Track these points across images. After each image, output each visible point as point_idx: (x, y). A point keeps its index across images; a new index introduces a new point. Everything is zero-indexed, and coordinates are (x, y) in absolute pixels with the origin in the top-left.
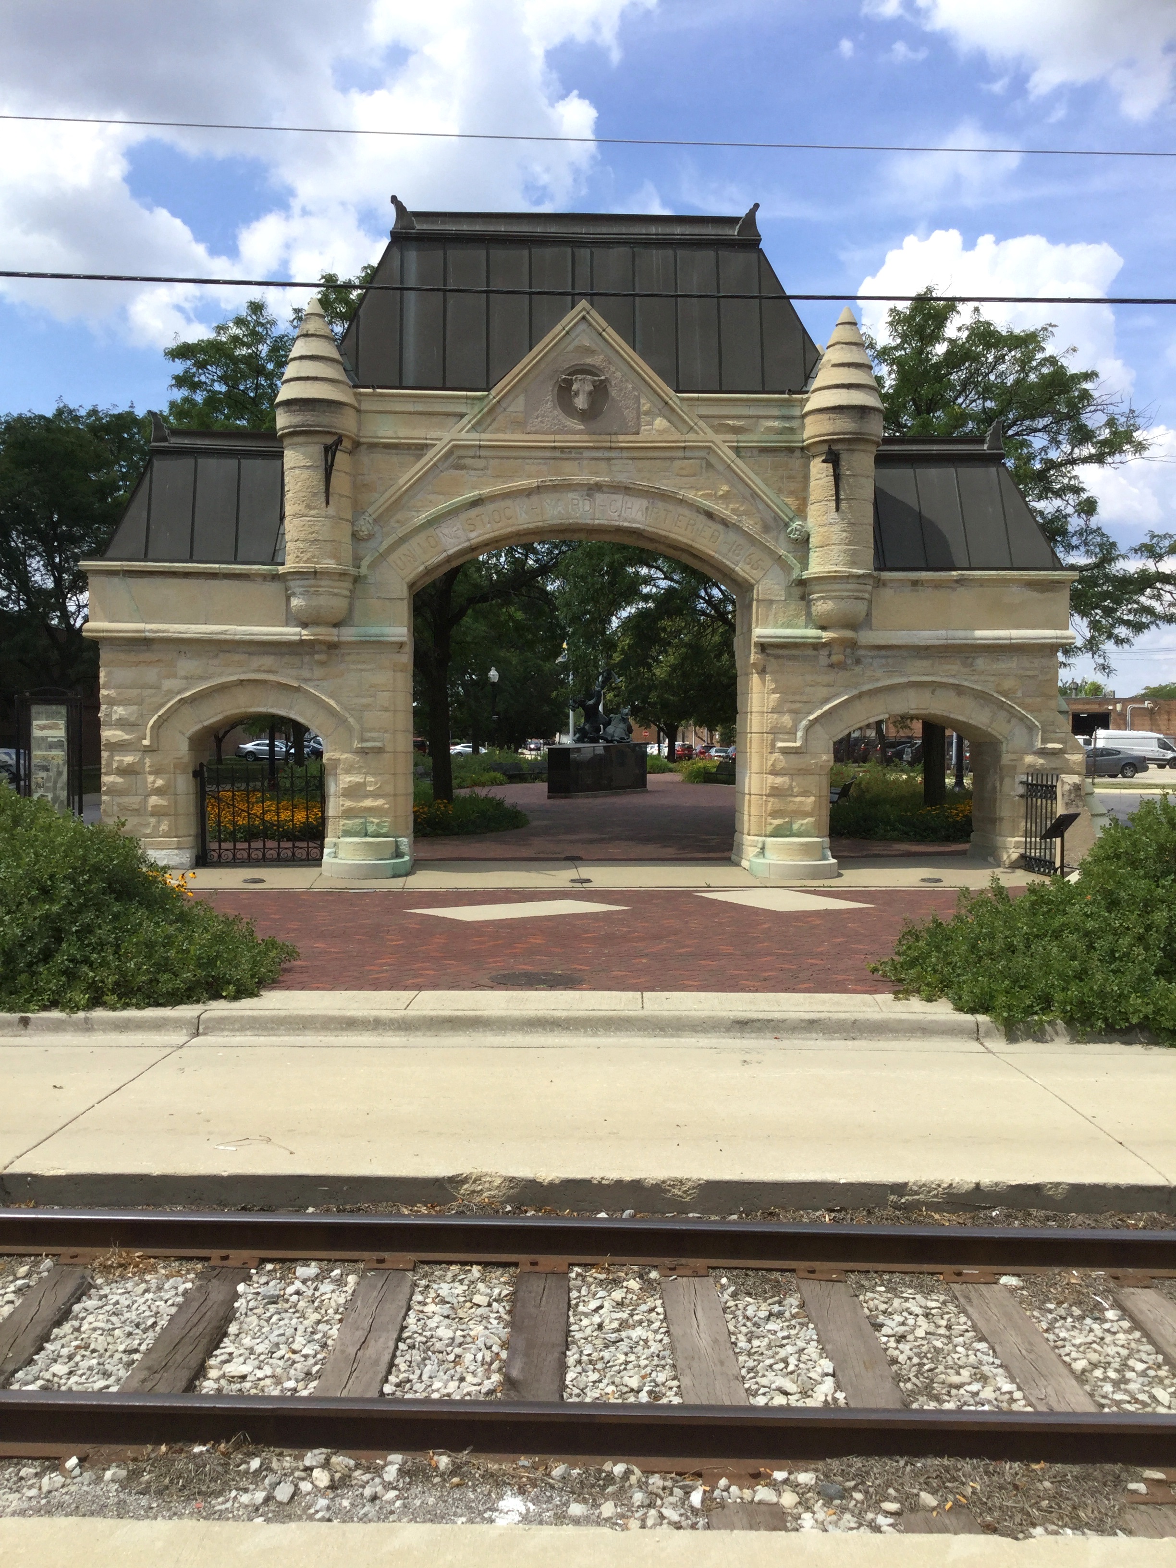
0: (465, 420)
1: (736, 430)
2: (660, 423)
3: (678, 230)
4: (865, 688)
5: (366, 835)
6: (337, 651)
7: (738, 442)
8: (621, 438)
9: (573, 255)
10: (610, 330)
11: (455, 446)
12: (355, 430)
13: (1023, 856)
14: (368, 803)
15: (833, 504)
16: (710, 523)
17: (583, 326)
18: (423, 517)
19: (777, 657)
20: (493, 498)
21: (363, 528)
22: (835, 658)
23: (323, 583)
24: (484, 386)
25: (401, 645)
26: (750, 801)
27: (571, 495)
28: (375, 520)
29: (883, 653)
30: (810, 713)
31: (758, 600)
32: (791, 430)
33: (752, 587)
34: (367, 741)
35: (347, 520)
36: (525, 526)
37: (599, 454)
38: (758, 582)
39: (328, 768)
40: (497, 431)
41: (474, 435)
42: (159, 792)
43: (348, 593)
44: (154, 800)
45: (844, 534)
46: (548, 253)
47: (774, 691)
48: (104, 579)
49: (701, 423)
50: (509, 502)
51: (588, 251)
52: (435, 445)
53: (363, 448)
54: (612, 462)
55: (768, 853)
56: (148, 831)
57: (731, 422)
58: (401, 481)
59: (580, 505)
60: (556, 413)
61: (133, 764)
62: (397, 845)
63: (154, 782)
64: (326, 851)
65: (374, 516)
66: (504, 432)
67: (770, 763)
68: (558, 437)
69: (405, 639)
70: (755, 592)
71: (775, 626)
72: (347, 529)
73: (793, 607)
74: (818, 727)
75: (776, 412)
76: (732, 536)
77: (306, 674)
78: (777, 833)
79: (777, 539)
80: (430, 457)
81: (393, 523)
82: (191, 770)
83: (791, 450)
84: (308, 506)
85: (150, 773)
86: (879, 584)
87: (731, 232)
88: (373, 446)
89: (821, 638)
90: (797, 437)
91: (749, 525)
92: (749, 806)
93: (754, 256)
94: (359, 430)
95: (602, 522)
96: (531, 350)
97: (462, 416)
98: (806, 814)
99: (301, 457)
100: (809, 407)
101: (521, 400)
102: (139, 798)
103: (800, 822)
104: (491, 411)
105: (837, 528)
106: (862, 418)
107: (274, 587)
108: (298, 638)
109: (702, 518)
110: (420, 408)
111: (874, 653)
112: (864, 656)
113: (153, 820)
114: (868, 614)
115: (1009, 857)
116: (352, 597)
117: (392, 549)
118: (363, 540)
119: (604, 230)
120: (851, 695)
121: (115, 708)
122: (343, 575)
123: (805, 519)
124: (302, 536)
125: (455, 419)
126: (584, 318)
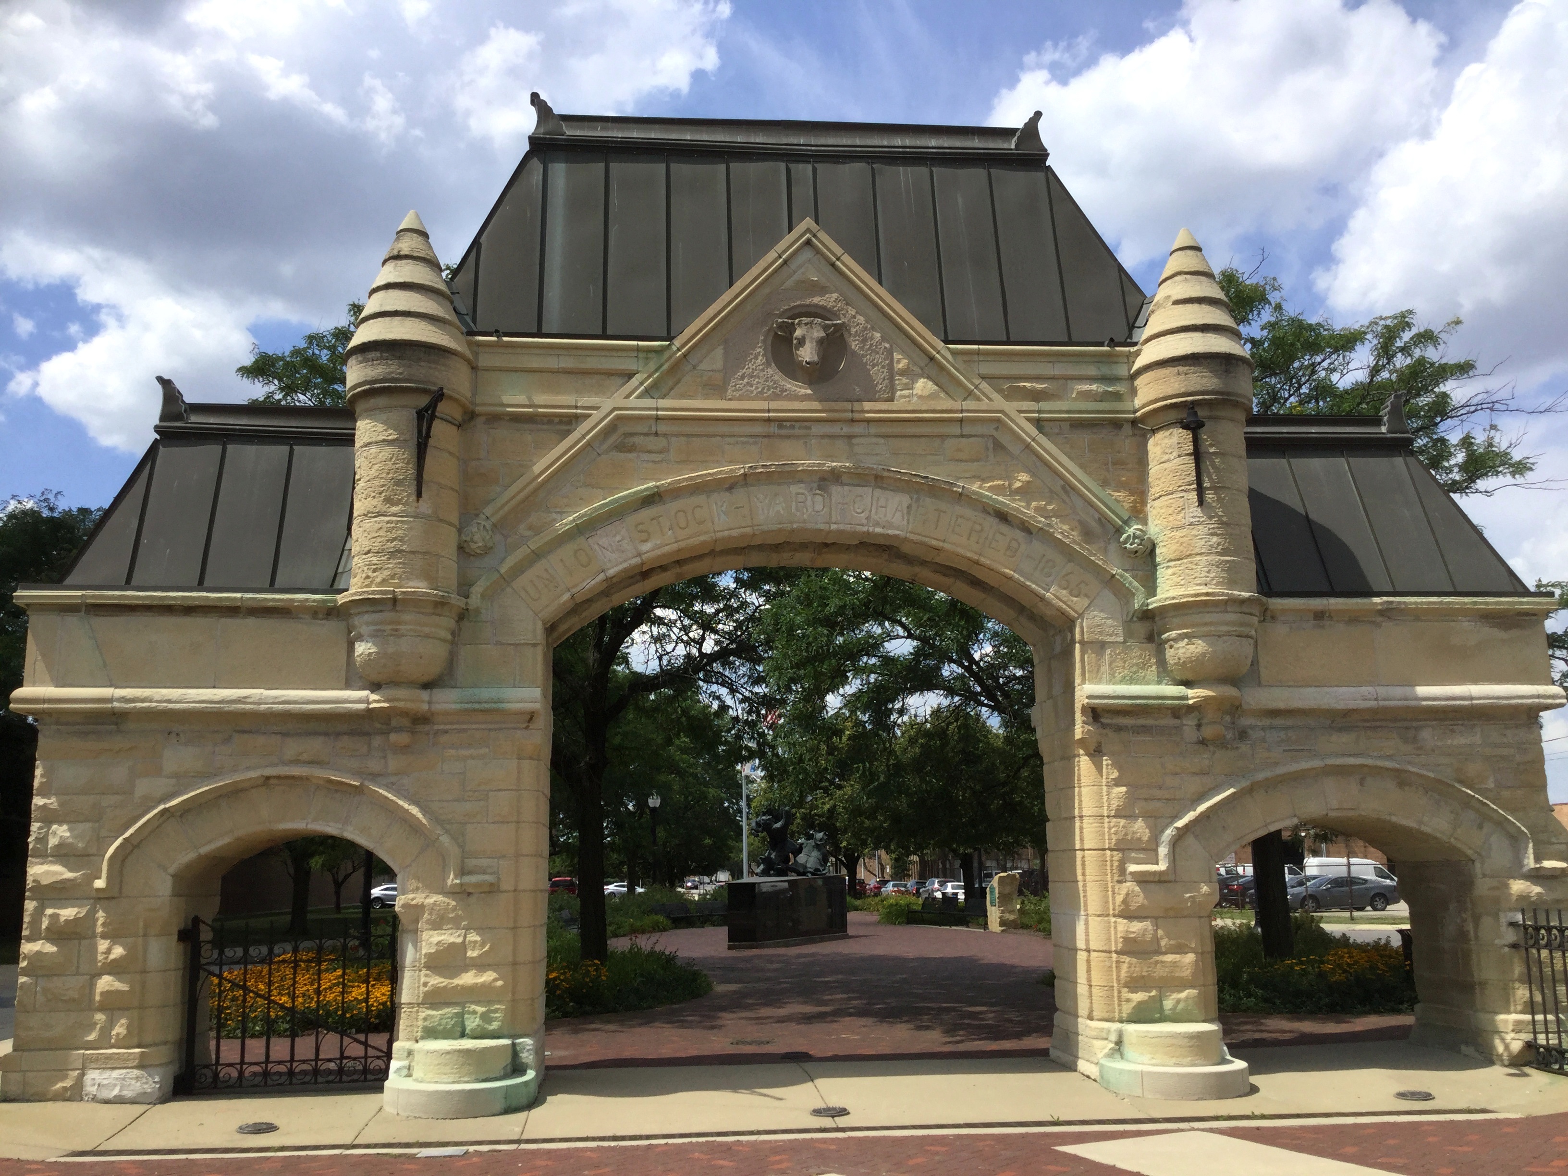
0: (635, 381)
1: (1036, 396)
2: (923, 386)
3: (933, 142)
4: (1261, 776)
5: (463, 1035)
6: (427, 728)
7: (1039, 412)
8: (867, 406)
9: (788, 171)
10: (846, 258)
11: (619, 418)
12: (469, 395)
13: (1530, 1046)
14: (468, 978)
15: (1194, 496)
16: (1004, 528)
17: (808, 254)
18: (568, 521)
19: (1119, 729)
20: (675, 492)
21: (477, 537)
22: (1208, 732)
23: (407, 617)
24: (665, 334)
25: (531, 716)
26: (1088, 961)
27: (794, 489)
28: (494, 526)
29: (1278, 722)
30: (1177, 817)
31: (1082, 643)
32: (1117, 397)
33: (1070, 623)
34: (470, 873)
35: (450, 524)
36: (726, 533)
37: (835, 429)
38: (1081, 615)
39: (404, 920)
40: (683, 396)
41: (648, 402)
42: (115, 968)
43: (449, 637)
44: (105, 983)
45: (1215, 539)
46: (754, 169)
47: (1117, 783)
48: (53, 618)
49: (984, 385)
50: (700, 499)
51: (809, 167)
52: (589, 416)
53: (480, 421)
54: (855, 441)
55: (1129, 1050)
56: (92, 1037)
57: (1027, 385)
58: (537, 469)
59: (809, 503)
60: (770, 371)
61: (76, 920)
62: (515, 1051)
63: (108, 951)
64: (394, 1065)
65: (494, 520)
66: (690, 397)
67: (1119, 899)
68: (774, 405)
69: (537, 706)
70: (1077, 630)
71: (1112, 680)
72: (451, 538)
73: (1136, 652)
74: (1190, 840)
75: (1092, 371)
76: (1037, 547)
77: (374, 765)
78: (1141, 1015)
79: (1105, 551)
80: (582, 433)
81: (522, 529)
82: (175, 931)
83: (1117, 424)
84: (388, 501)
85: (104, 936)
86: (1267, 616)
87: (1006, 146)
88: (495, 418)
89: (1186, 698)
90: (1127, 406)
91: (1062, 530)
92: (1089, 971)
93: (1040, 175)
94: (474, 394)
95: (841, 527)
96: (731, 284)
97: (630, 376)
98: (1182, 985)
99: (380, 427)
100: (1139, 363)
101: (719, 352)
102: (83, 979)
103: (1175, 996)
104: (675, 368)
105: (1202, 530)
106: (1227, 371)
107: (328, 628)
108: (363, 706)
109: (991, 522)
110: (567, 363)
111: (1267, 722)
112: (1253, 727)
113: (100, 1017)
114: (1255, 663)
115: (1507, 1047)
116: (455, 639)
117: (519, 570)
118: (476, 555)
119: (831, 141)
120: (1239, 787)
121: (54, 827)
122: (440, 604)
123: (1145, 522)
124: (377, 545)
125: (619, 381)
126: (808, 242)
